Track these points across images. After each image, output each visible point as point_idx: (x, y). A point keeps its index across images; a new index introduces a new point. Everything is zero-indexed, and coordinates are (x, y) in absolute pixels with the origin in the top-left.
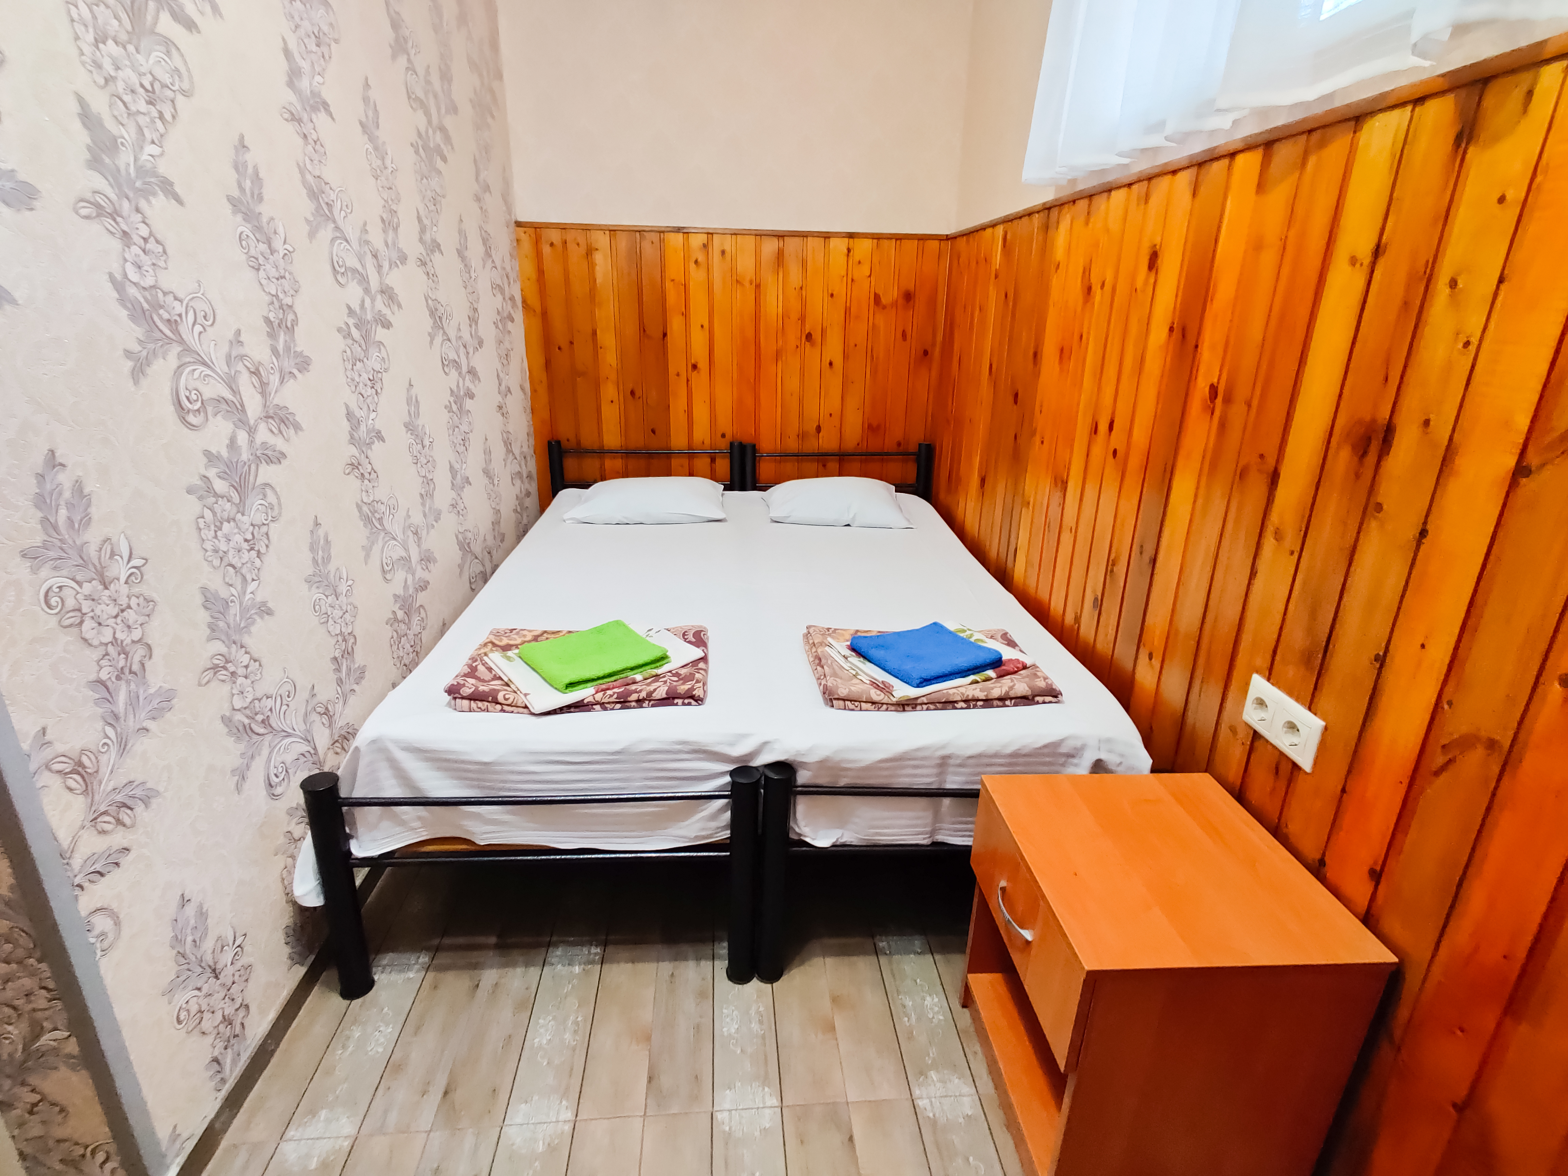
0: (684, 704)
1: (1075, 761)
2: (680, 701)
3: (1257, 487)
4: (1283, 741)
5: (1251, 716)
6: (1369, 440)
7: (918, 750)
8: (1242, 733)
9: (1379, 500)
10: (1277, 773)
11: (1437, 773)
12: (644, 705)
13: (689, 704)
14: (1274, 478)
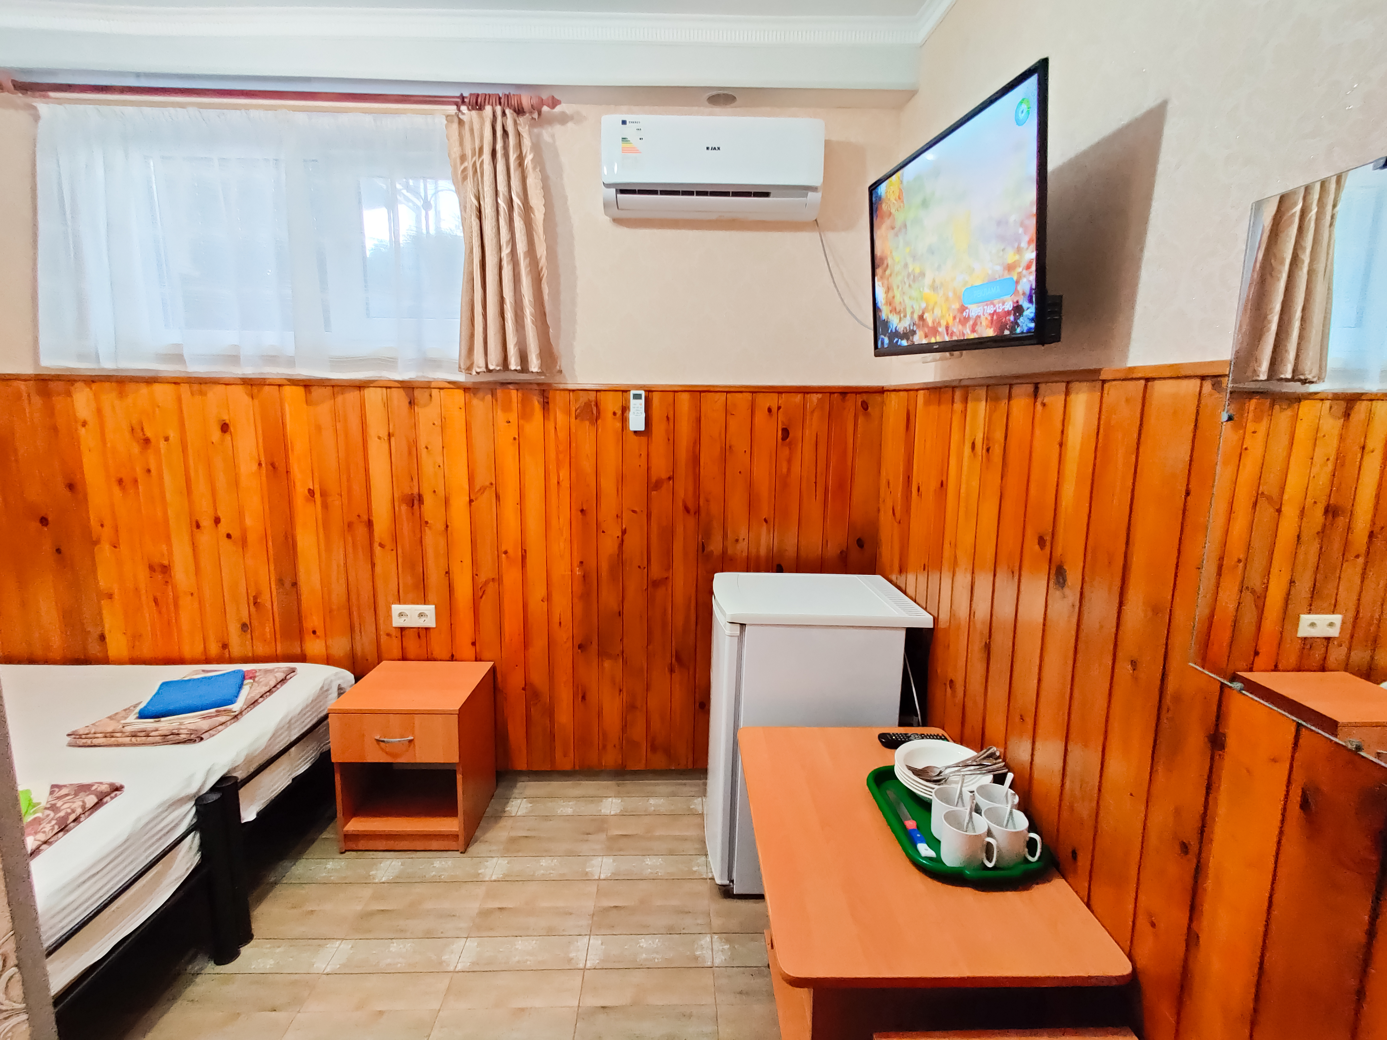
0: (112, 798)
1: (330, 692)
2: (108, 798)
3: (361, 530)
4: (421, 623)
5: (397, 622)
6: (413, 500)
7: (279, 724)
8: (394, 633)
9: (426, 520)
10: (419, 637)
11: (481, 597)
12: (81, 819)
13: (116, 796)
14: (370, 524)
